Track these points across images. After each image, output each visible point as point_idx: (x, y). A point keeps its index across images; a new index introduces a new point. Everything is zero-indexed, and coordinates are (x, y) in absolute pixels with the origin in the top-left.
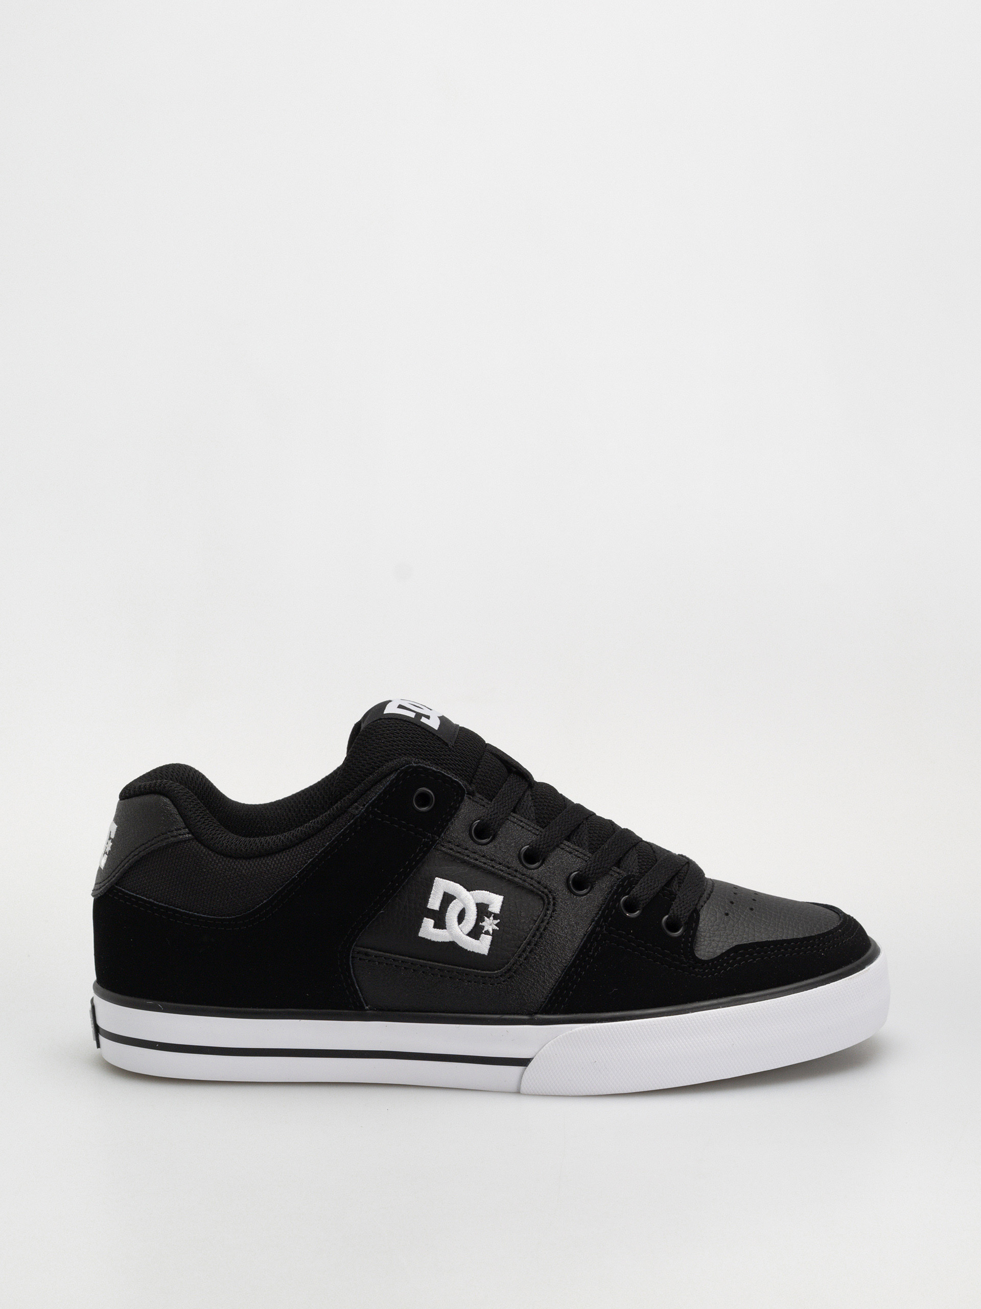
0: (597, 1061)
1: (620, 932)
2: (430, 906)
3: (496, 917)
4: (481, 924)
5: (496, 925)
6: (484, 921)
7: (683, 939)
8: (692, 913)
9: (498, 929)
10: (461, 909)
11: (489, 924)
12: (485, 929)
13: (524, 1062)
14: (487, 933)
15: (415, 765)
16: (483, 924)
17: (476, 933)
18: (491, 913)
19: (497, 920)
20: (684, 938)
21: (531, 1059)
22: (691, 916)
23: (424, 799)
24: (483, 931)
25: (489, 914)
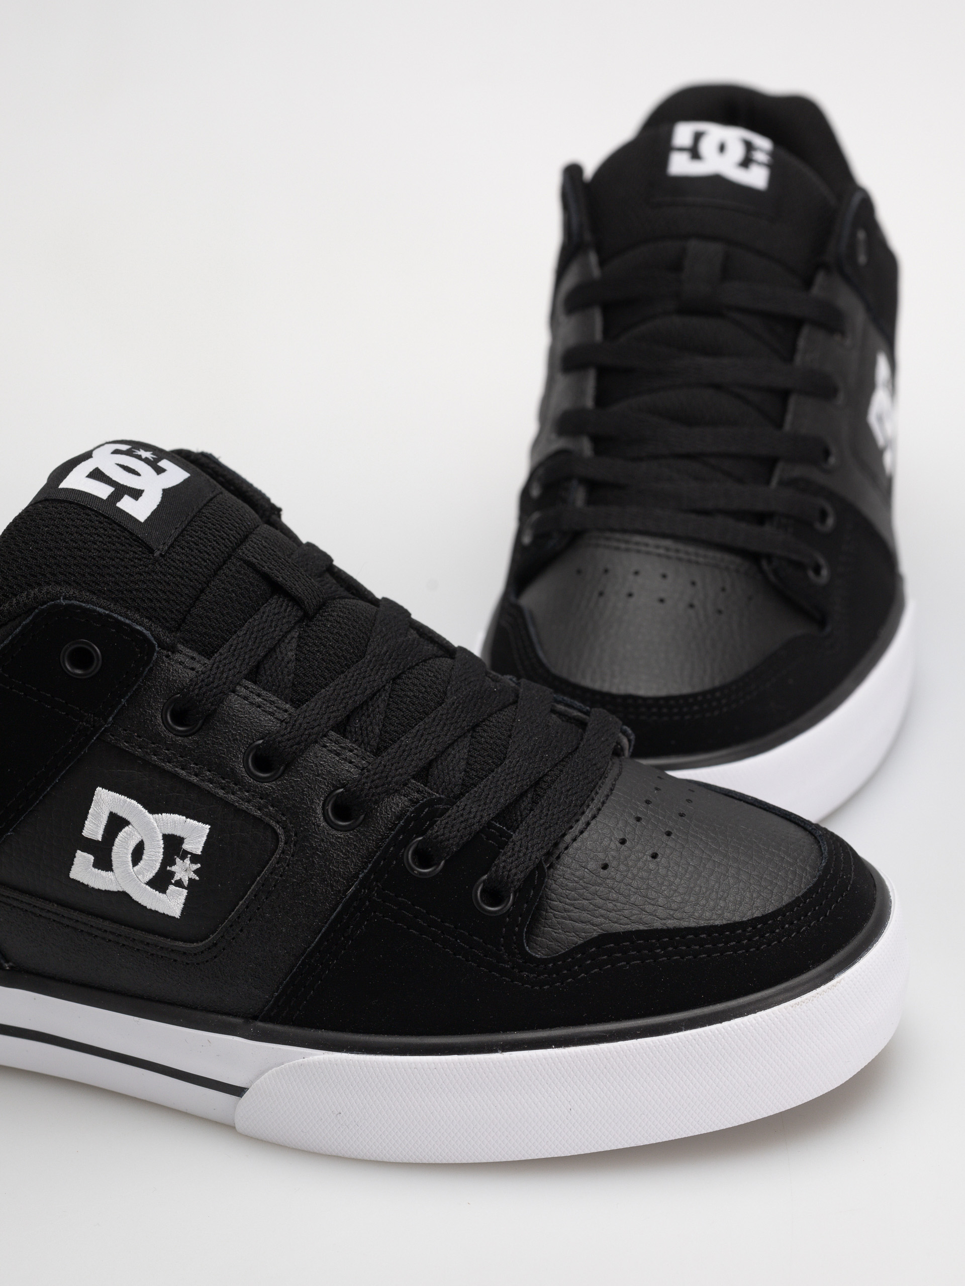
0: (342, 1113)
1: (400, 899)
2: (86, 833)
3: (195, 859)
4: (168, 868)
5: (196, 872)
6: (174, 863)
7: (508, 919)
8: (532, 873)
9: (197, 878)
10: (138, 842)
11: (184, 870)
12: (177, 877)
13: (238, 1091)
14: (179, 884)
15: (64, 603)
16: (174, 869)
17: (161, 881)
18: (187, 853)
19: (196, 863)
20: (508, 917)
21: (245, 1088)
22: (529, 878)
23: (82, 658)
24: (173, 881)
25: (184, 855)
